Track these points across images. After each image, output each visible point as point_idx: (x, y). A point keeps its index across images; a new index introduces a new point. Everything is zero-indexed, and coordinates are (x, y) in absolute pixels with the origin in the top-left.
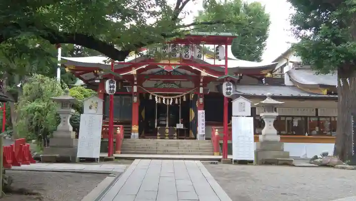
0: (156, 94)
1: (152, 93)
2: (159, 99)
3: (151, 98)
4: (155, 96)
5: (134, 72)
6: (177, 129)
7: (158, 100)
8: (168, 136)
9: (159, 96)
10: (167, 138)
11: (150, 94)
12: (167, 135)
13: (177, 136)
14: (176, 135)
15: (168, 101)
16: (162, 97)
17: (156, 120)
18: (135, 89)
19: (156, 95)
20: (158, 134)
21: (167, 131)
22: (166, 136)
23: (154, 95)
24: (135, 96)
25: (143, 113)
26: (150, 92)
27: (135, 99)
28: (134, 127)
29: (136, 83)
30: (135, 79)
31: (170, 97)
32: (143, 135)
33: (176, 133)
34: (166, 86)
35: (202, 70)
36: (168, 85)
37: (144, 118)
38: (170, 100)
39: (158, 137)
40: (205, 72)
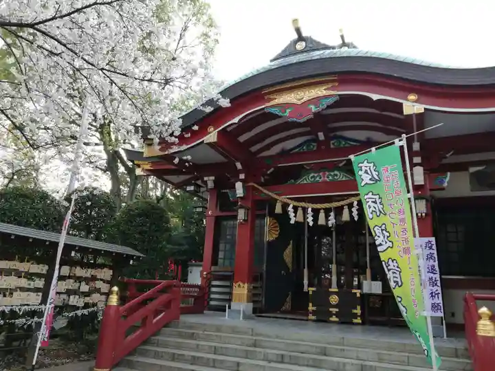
0: (290, 199)
1: (280, 198)
2: (300, 212)
4: (289, 205)
5: (212, 136)
6: (362, 295)
7: (295, 216)
8: (337, 315)
9: (296, 204)
10: (334, 319)
11: (276, 200)
12: (334, 310)
13: (362, 316)
14: (358, 311)
15: (322, 215)
16: (303, 204)
17: (306, 271)
18: (239, 189)
19: (289, 201)
20: (311, 308)
21: (334, 299)
22: (331, 314)
23: (285, 200)
24: (241, 207)
25: (288, 254)
26: (279, 195)
27: (241, 214)
28: (237, 285)
29: (242, 176)
30: (239, 166)
31: (327, 205)
32: (287, 306)
33: (359, 307)
34: (318, 179)
35: (407, 100)
36: (324, 174)
37: (290, 265)
38: (327, 211)
39: (311, 317)
40: (416, 101)
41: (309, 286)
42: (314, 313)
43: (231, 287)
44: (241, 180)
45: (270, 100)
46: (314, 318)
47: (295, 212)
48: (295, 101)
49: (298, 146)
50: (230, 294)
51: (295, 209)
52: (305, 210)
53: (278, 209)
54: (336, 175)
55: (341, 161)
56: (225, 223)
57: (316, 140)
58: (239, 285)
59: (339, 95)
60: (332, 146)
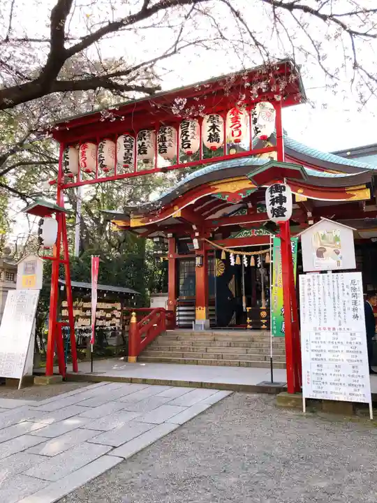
1: (224, 249)
2: (238, 258)
4: (230, 254)
5: (177, 213)
7: (235, 261)
8: (265, 324)
9: (235, 252)
10: (264, 326)
11: (222, 250)
12: (264, 321)
15: (252, 259)
16: (242, 253)
17: (244, 298)
18: (196, 244)
19: (231, 251)
20: (248, 321)
21: (263, 314)
22: (262, 324)
23: (228, 251)
24: (198, 256)
25: (232, 285)
26: (223, 246)
27: (198, 261)
28: (198, 309)
29: (197, 234)
30: (194, 227)
31: (255, 253)
32: (233, 321)
34: (249, 234)
35: (298, 192)
36: (253, 231)
37: (234, 293)
38: (256, 257)
39: (249, 326)
40: (302, 194)
41: (247, 306)
42: (251, 324)
43: (194, 311)
44: (197, 237)
45: (214, 189)
46: (251, 327)
47: (235, 258)
48: (231, 191)
49: (234, 212)
50: (194, 315)
51: (235, 256)
52: (241, 257)
53: (223, 256)
54: (261, 232)
56: (183, 263)
57: (247, 207)
58: (200, 309)
59: (258, 188)
60: (258, 212)
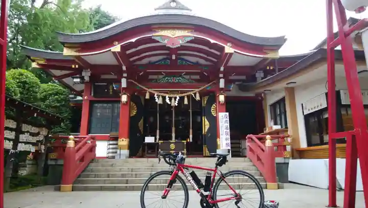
0: (155, 91)
1: (150, 90)
2: (161, 98)
3: (147, 97)
4: (155, 95)
5: (117, 48)
7: (158, 100)
9: (159, 93)
11: (146, 91)
15: (173, 100)
16: (162, 94)
17: (158, 132)
18: (124, 83)
21: (173, 146)
23: (153, 92)
24: (125, 94)
25: (141, 123)
26: (148, 88)
27: (124, 98)
28: (121, 140)
29: (125, 75)
30: (124, 68)
31: (176, 96)
33: (185, 150)
34: (170, 81)
35: (227, 45)
36: (174, 78)
37: (142, 131)
40: (231, 47)
41: (160, 139)
44: (125, 77)
45: (155, 32)
47: (159, 98)
48: (170, 35)
49: (160, 61)
51: (159, 96)
52: (164, 97)
54: (180, 80)
55: (184, 72)
56: (96, 105)
57: (171, 59)
58: (123, 140)
59: (195, 37)
60: (178, 63)
